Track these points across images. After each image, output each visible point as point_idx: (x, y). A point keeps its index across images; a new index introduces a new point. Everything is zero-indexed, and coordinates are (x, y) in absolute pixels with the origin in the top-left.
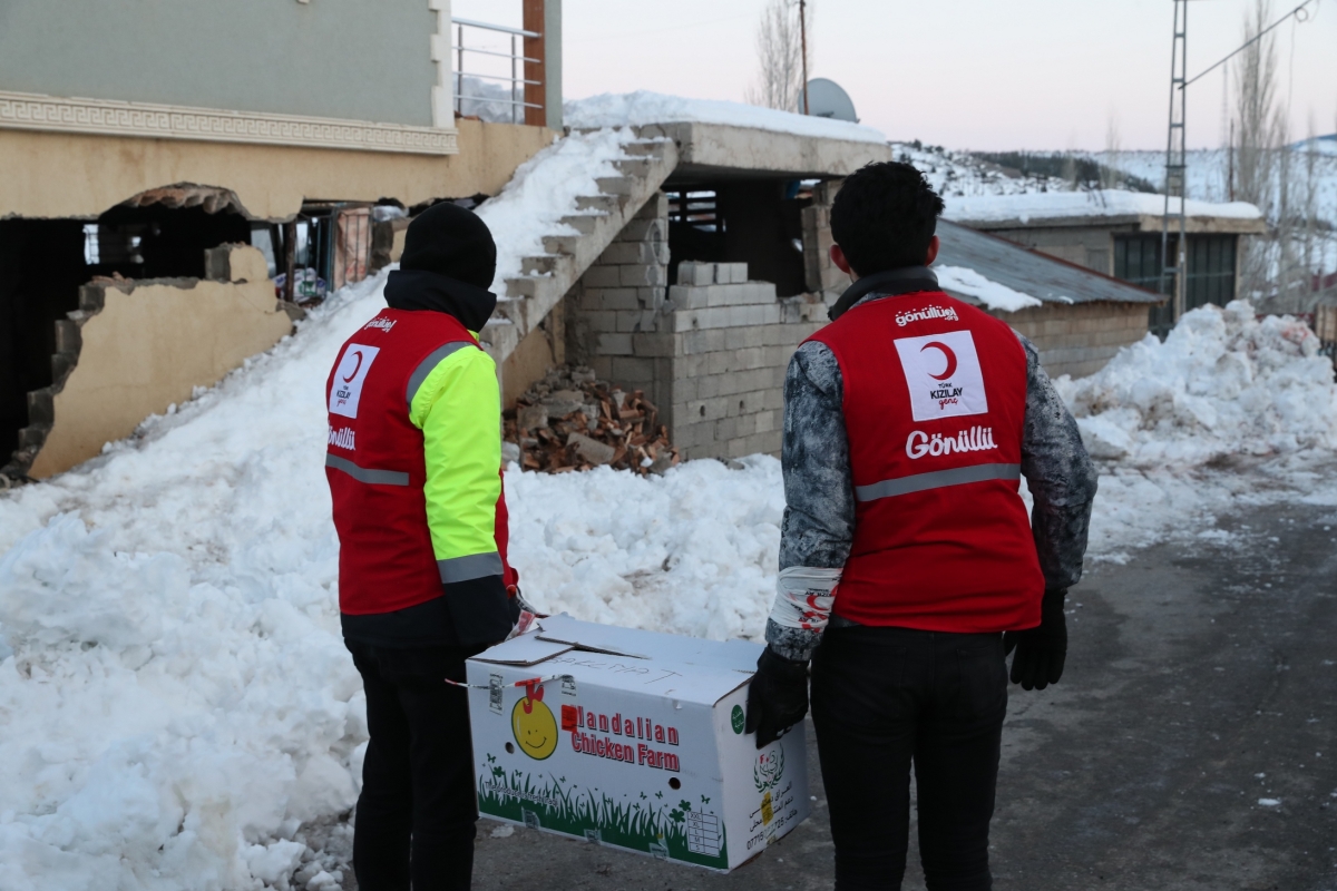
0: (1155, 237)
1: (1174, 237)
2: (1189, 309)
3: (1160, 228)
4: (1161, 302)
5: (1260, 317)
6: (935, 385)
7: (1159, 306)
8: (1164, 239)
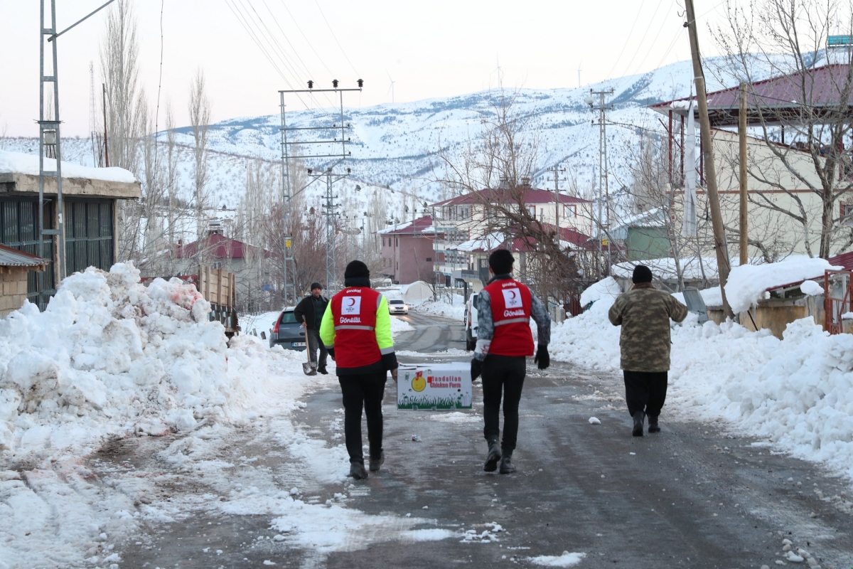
0: (31, 198)
1: (51, 200)
2: (70, 272)
3: (36, 188)
4: (41, 266)
5: (145, 280)
6: (511, 300)
7: (38, 270)
8: (41, 200)
